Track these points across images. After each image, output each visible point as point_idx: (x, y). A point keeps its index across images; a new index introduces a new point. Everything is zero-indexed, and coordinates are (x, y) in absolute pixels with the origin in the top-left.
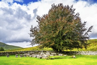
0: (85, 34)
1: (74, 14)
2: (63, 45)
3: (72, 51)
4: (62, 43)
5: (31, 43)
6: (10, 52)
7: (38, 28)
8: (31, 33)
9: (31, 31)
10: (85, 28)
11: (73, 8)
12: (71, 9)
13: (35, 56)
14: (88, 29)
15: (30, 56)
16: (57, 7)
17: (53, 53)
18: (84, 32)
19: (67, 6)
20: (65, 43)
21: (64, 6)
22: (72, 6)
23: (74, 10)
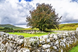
0: (58, 21)
1: (51, 9)
2: (44, 27)
3: (51, 30)
4: (43, 26)
5: (27, 26)
6: (15, 31)
7: (31, 17)
8: (27, 20)
9: (27, 19)
10: (58, 17)
11: (51, 6)
12: (50, 6)
13: (28, 33)
14: (59, 18)
15: (26, 33)
16: (41, 5)
17: (39, 32)
18: (57, 20)
19: (47, 4)
20: (45, 26)
21: (46, 4)
22: (51, 5)
23: (52, 7)
